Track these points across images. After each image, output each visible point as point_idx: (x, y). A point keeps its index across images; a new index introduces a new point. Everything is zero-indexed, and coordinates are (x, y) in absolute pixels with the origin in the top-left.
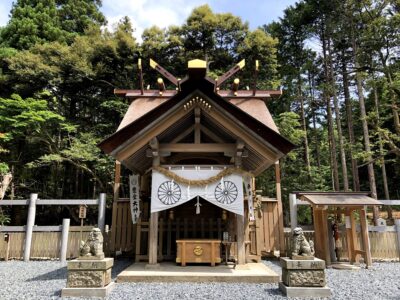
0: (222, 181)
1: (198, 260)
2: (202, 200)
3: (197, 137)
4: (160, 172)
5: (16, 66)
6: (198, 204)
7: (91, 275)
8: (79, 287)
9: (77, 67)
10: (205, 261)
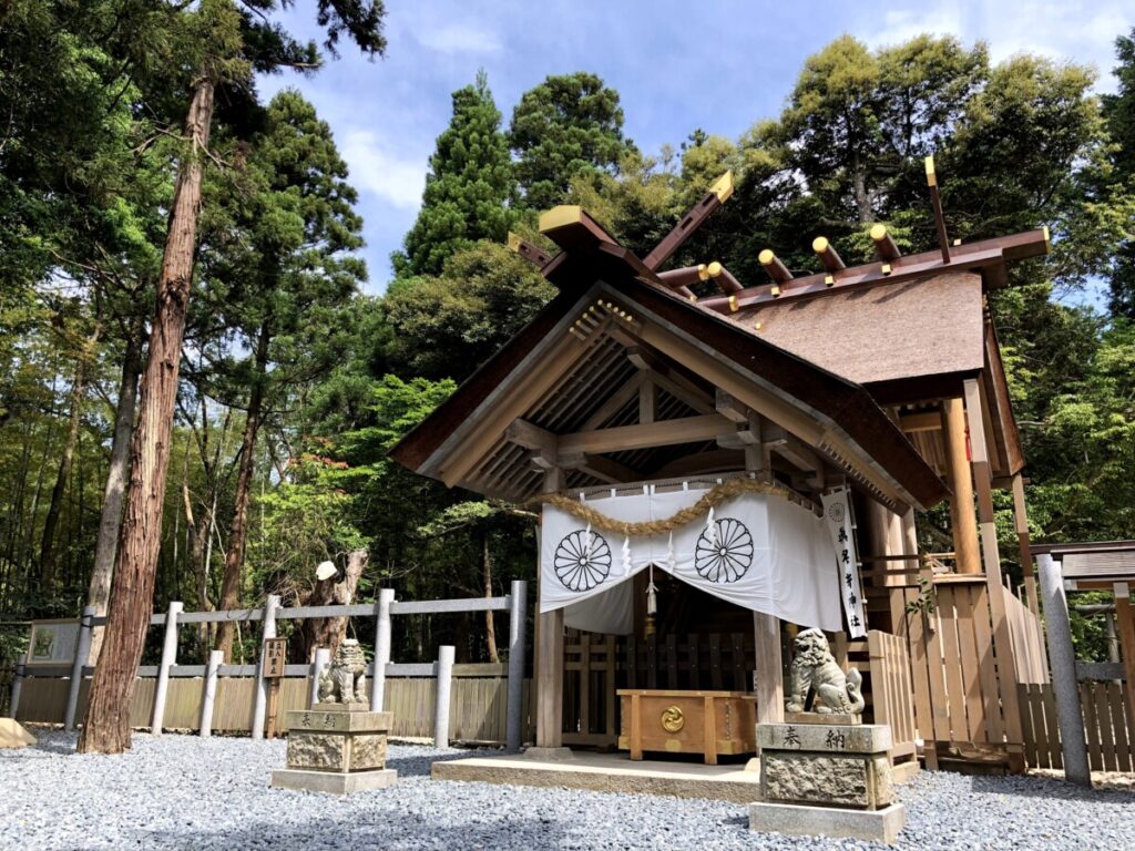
0: (710, 521)
1: (673, 746)
2: (661, 577)
3: (646, 409)
4: (559, 507)
5: (402, 314)
6: (652, 588)
7: (324, 743)
8: (305, 768)
9: (518, 290)
10: (689, 750)
